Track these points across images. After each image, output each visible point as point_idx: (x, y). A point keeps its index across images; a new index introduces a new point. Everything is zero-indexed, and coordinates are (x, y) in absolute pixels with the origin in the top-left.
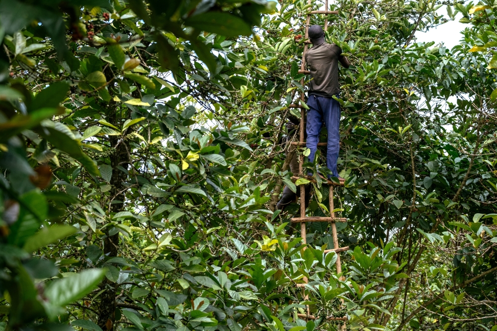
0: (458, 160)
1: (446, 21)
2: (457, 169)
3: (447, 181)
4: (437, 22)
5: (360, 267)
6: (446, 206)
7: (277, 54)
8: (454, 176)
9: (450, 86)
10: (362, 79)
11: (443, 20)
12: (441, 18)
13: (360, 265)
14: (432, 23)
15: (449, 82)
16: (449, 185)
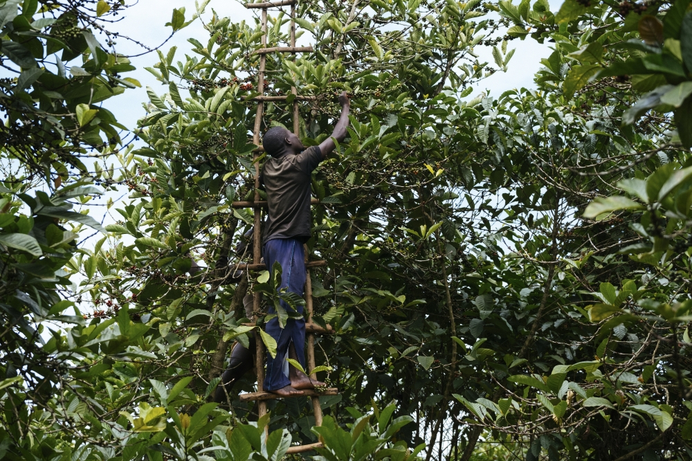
0: (525, 292)
1: (492, 72)
2: (523, 304)
3: (508, 324)
4: (478, 75)
5: (334, 457)
6: (508, 365)
7: (209, 115)
8: (519, 317)
9: (502, 160)
10: (355, 148)
11: (488, 69)
12: (485, 67)
13: (334, 453)
14: (471, 75)
15: (500, 153)
16: (512, 330)
